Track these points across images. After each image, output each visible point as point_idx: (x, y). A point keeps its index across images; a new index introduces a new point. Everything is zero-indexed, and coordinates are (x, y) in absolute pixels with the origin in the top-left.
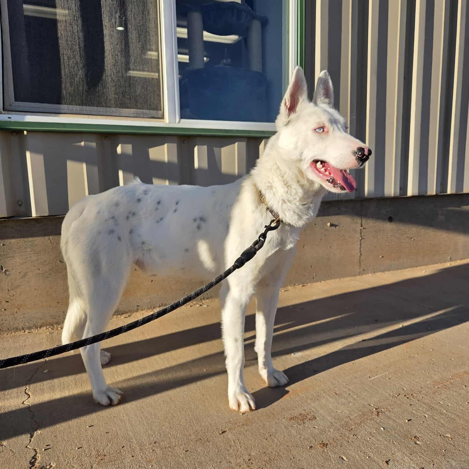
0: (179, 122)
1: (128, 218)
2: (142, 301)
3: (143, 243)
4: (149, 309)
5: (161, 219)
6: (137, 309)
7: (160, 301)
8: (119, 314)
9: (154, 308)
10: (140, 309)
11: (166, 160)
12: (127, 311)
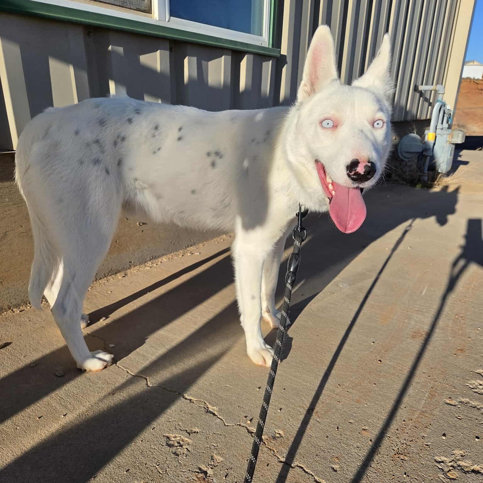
0: (169, 21)
1: (115, 143)
2: (134, 255)
3: (136, 180)
4: (141, 264)
5: (159, 149)
6: (130, 266)
7: (150, 253)
8: (113, 274)
9: (145, 262)
10: (133, 265)
11: (158, 68)
12: (120, 269)
